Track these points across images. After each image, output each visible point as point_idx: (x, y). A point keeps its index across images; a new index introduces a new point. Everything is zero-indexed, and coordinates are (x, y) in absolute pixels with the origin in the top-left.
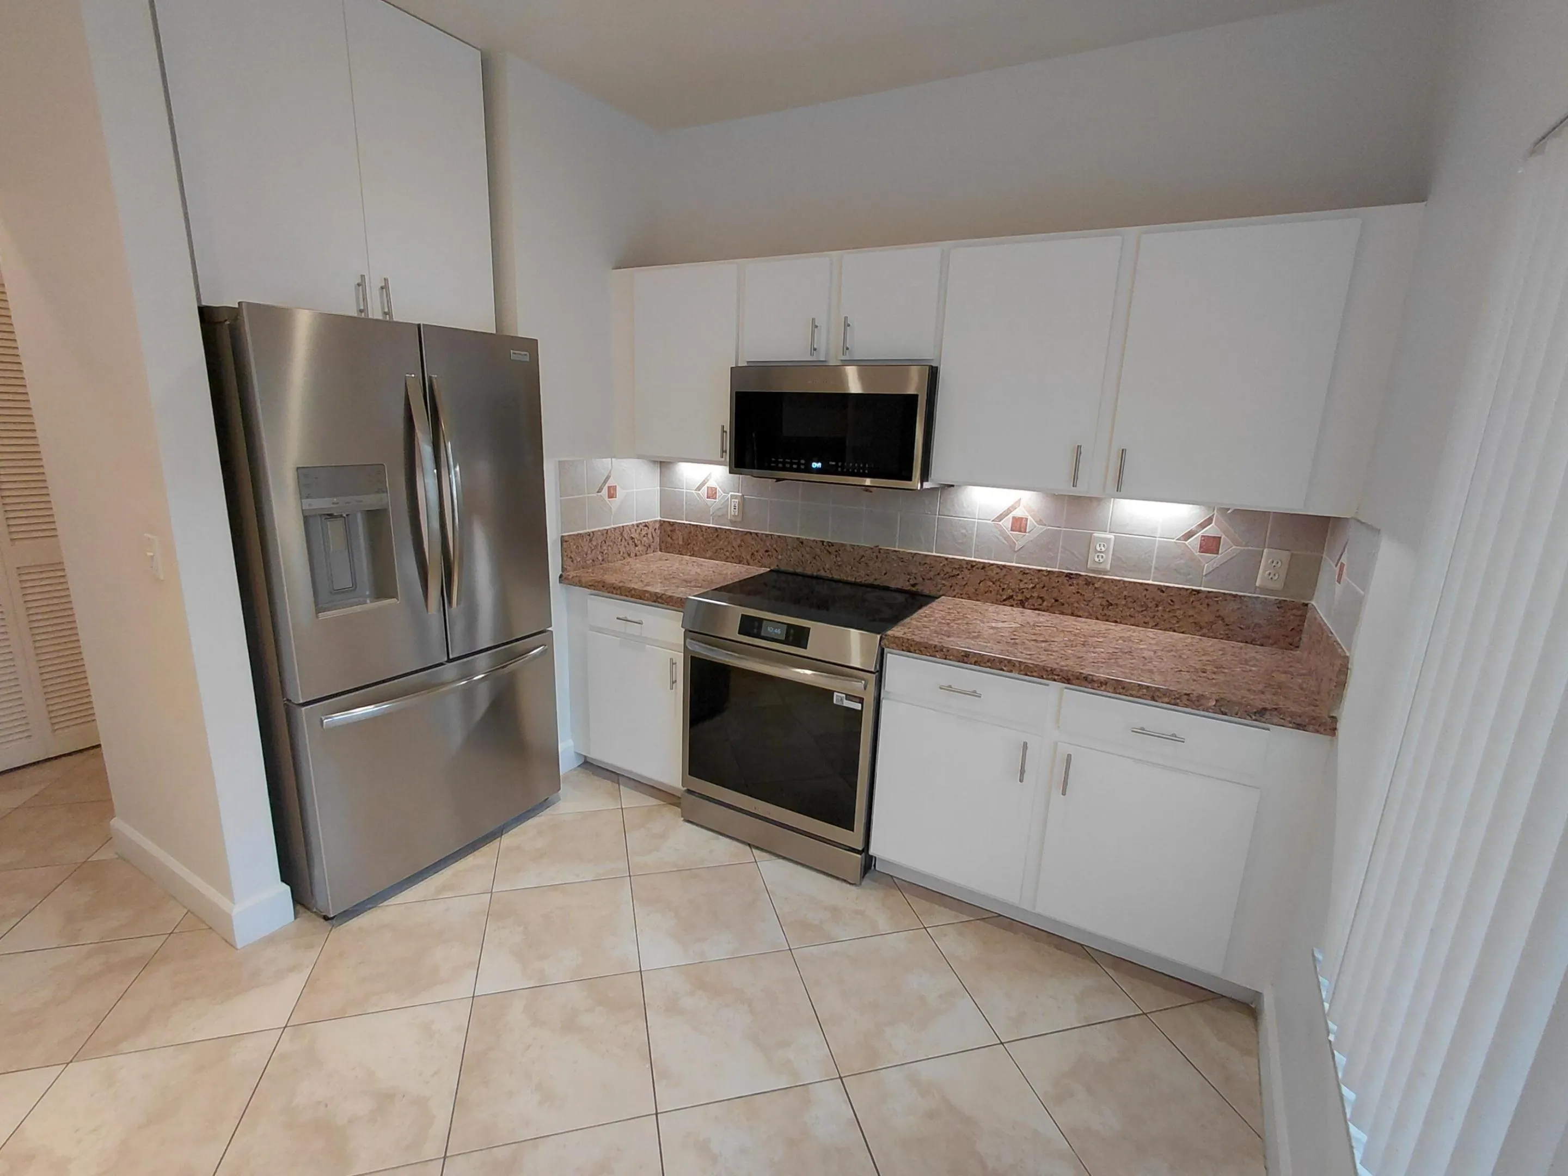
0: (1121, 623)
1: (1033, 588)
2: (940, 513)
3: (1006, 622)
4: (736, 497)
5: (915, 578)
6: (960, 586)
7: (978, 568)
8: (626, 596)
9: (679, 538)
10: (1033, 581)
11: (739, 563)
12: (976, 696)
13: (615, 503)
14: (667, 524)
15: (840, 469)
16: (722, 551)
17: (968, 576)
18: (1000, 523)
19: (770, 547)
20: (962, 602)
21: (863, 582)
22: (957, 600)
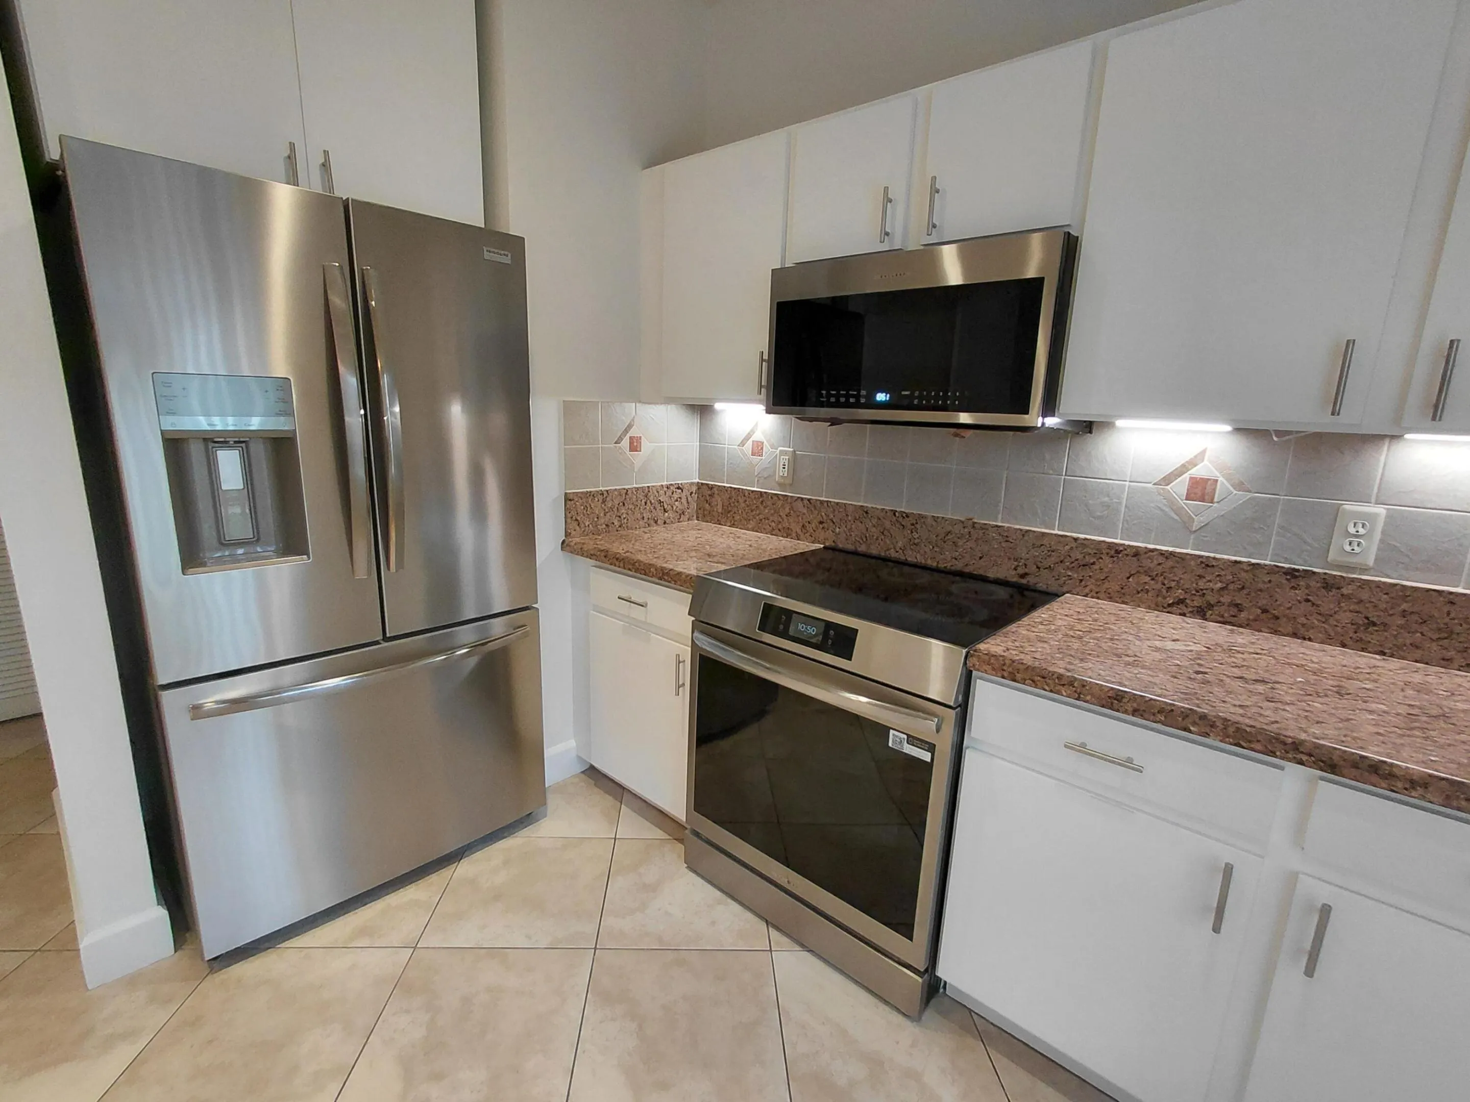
0: (1392, 656)
1: (1222, 589)
2: (1068, 474)
3: (1178, 640)
4: (786, 453)
5: (1026, 565)
6: (1096, 580)
7: (1127, 555)
8: (629, 569)
9: (718, 503)
10: (1223, 578)
11: (787, 537)
12: (1133, 769)
13: (638, 459)
14: (705, 487)
15: (916, 402)
16: (767, 521)
17: (1110, 566)
18: (1168, 487)
19: (825, 517)
20: (1098, 603)
21: (948, 567)
22: (1091, 601)
